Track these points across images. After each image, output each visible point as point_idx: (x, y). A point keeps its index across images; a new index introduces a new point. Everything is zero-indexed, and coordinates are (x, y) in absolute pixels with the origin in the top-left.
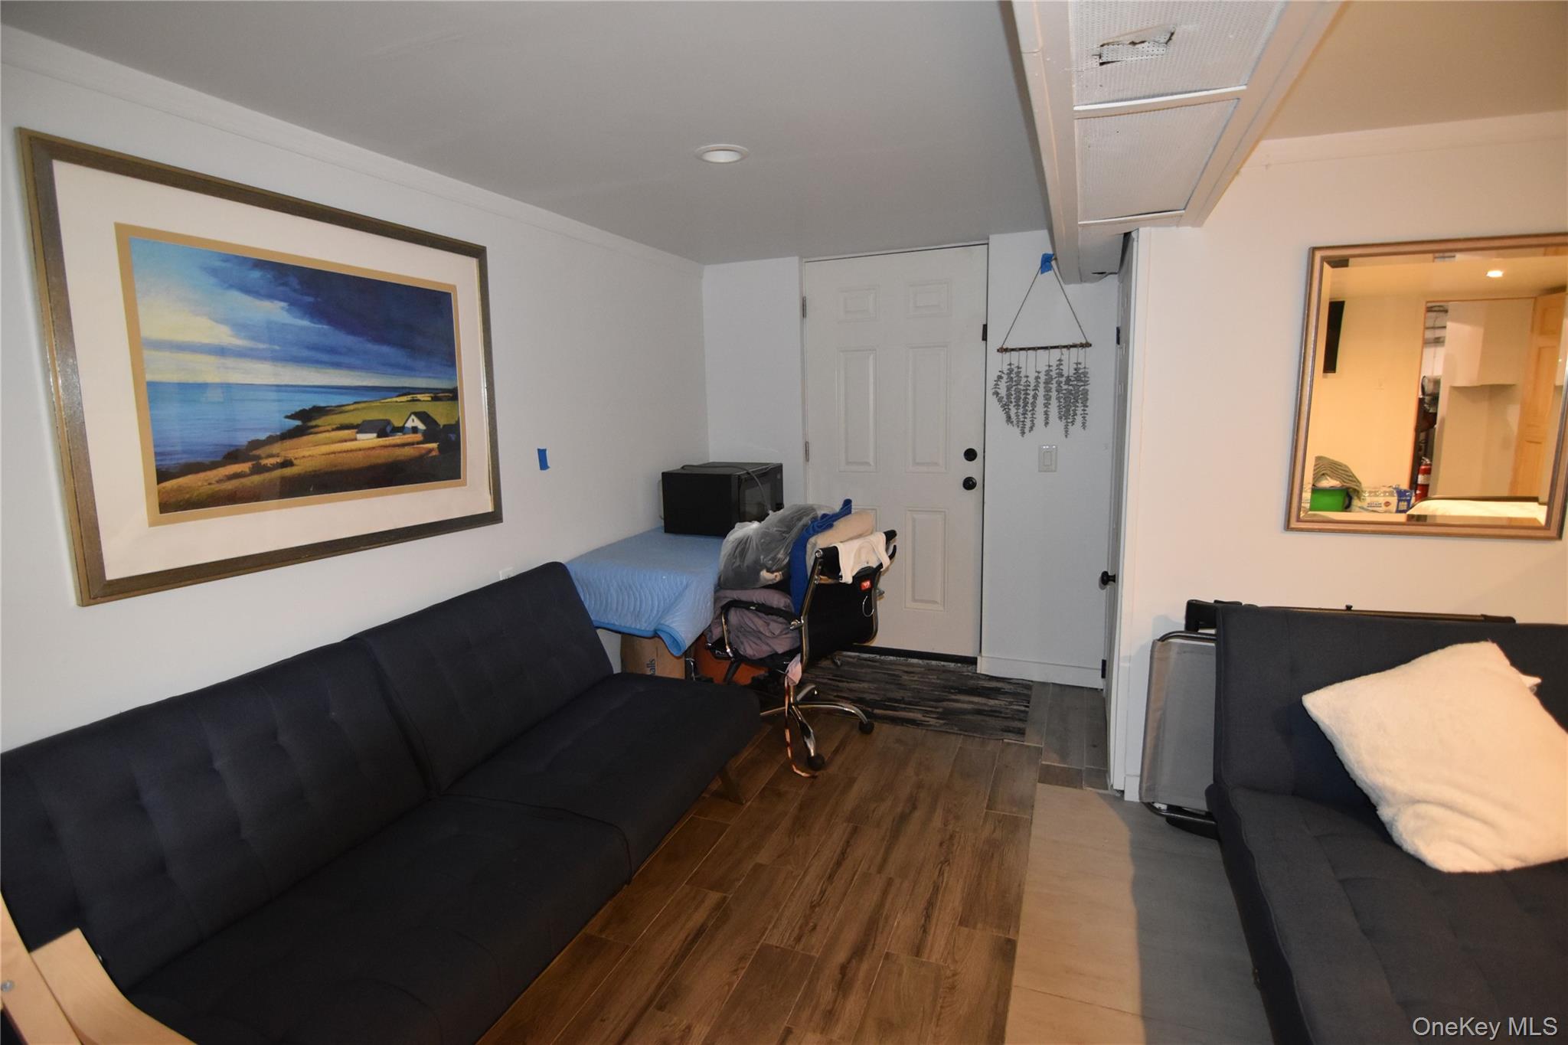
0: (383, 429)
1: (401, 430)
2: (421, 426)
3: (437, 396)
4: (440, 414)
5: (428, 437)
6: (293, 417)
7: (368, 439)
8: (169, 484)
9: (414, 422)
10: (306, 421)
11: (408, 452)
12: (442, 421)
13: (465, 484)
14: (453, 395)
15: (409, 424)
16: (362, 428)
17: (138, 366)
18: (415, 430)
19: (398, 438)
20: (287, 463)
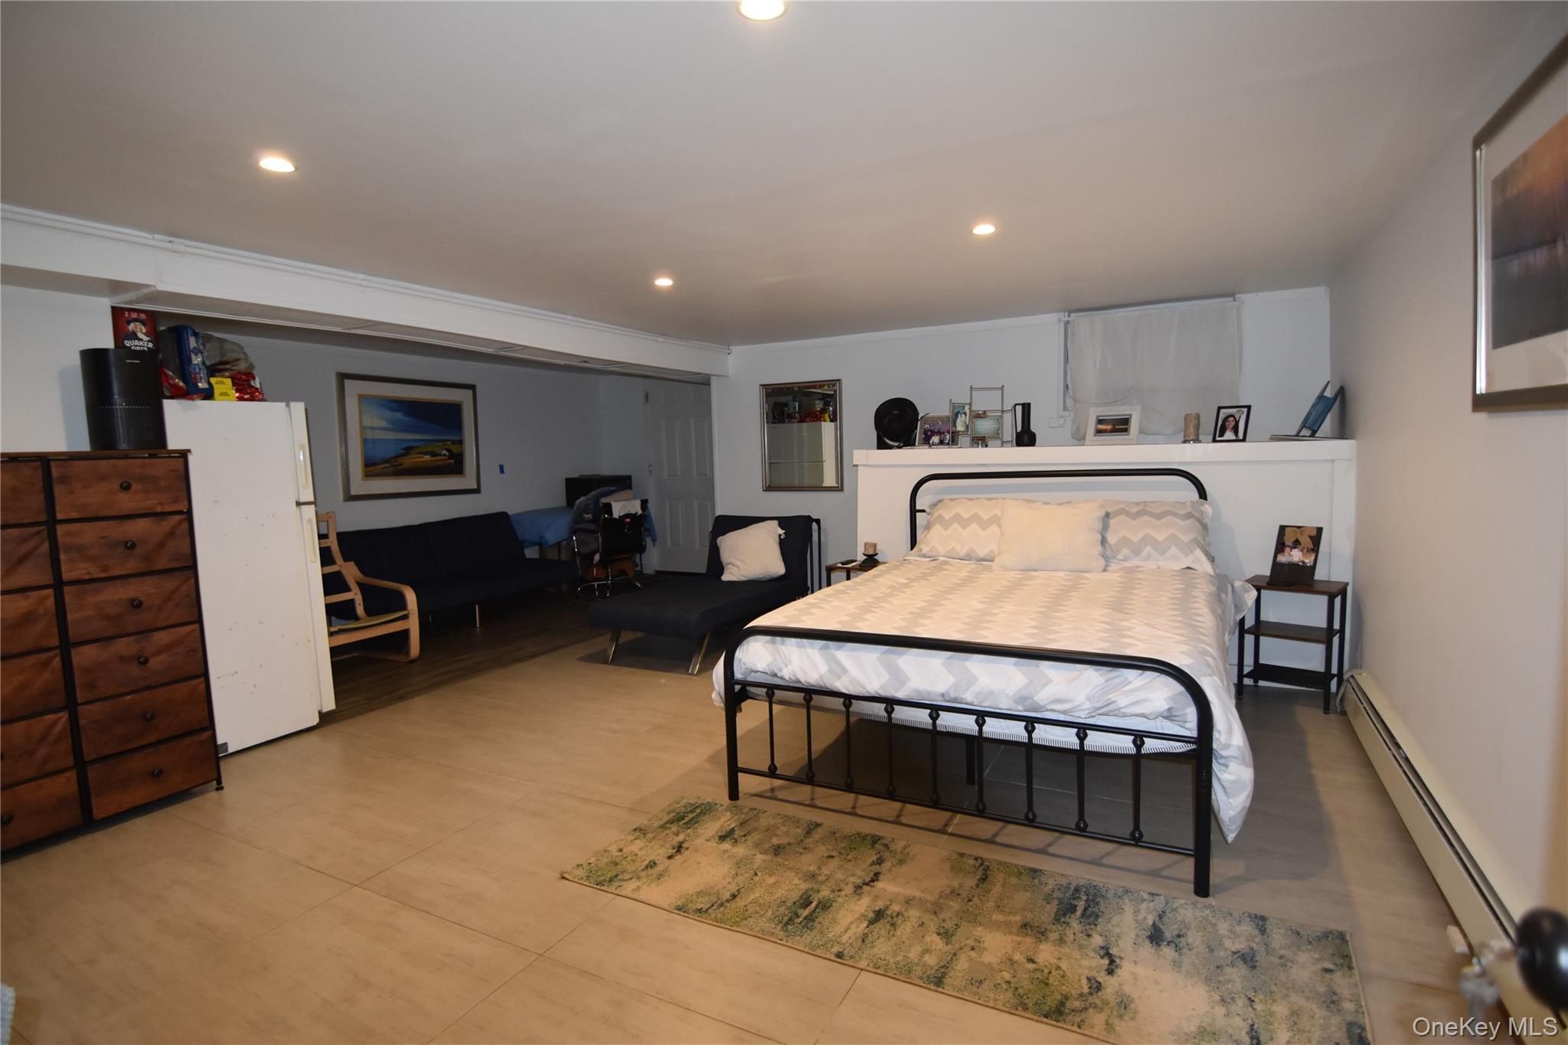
0: (433, 454)
1: (440, 455)
2: (447, 454)
3: (454, 442)
4: (455, 449)
5: (450, 458)
6: (403, 449)
7: (427, 458)
8: (368, 469)
9: (444, 452)
10: (408, 451)
11: (441, 463)
12: (455, 452)
13: (465, 476)
14: (461, 442)
15: (443, 453)
16: (426, 453)
17: (362, 433)
18: (445, 455)
19: (439, 458)
20: (401, 465)
